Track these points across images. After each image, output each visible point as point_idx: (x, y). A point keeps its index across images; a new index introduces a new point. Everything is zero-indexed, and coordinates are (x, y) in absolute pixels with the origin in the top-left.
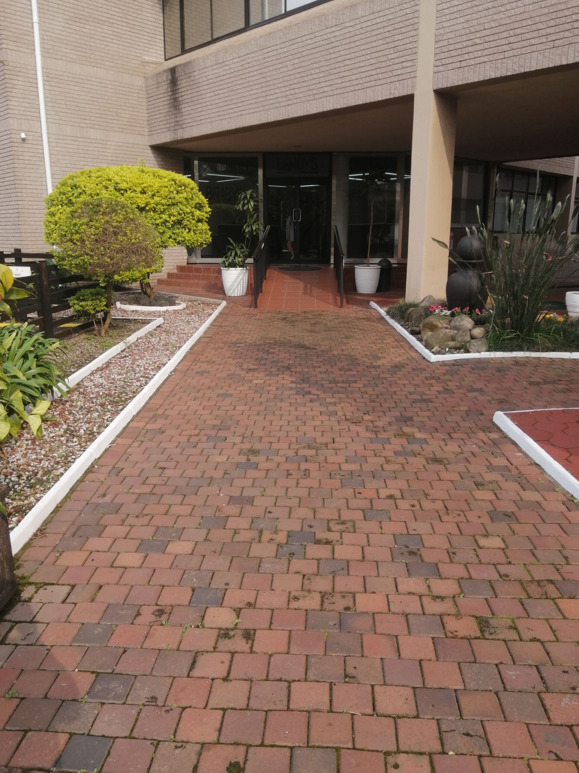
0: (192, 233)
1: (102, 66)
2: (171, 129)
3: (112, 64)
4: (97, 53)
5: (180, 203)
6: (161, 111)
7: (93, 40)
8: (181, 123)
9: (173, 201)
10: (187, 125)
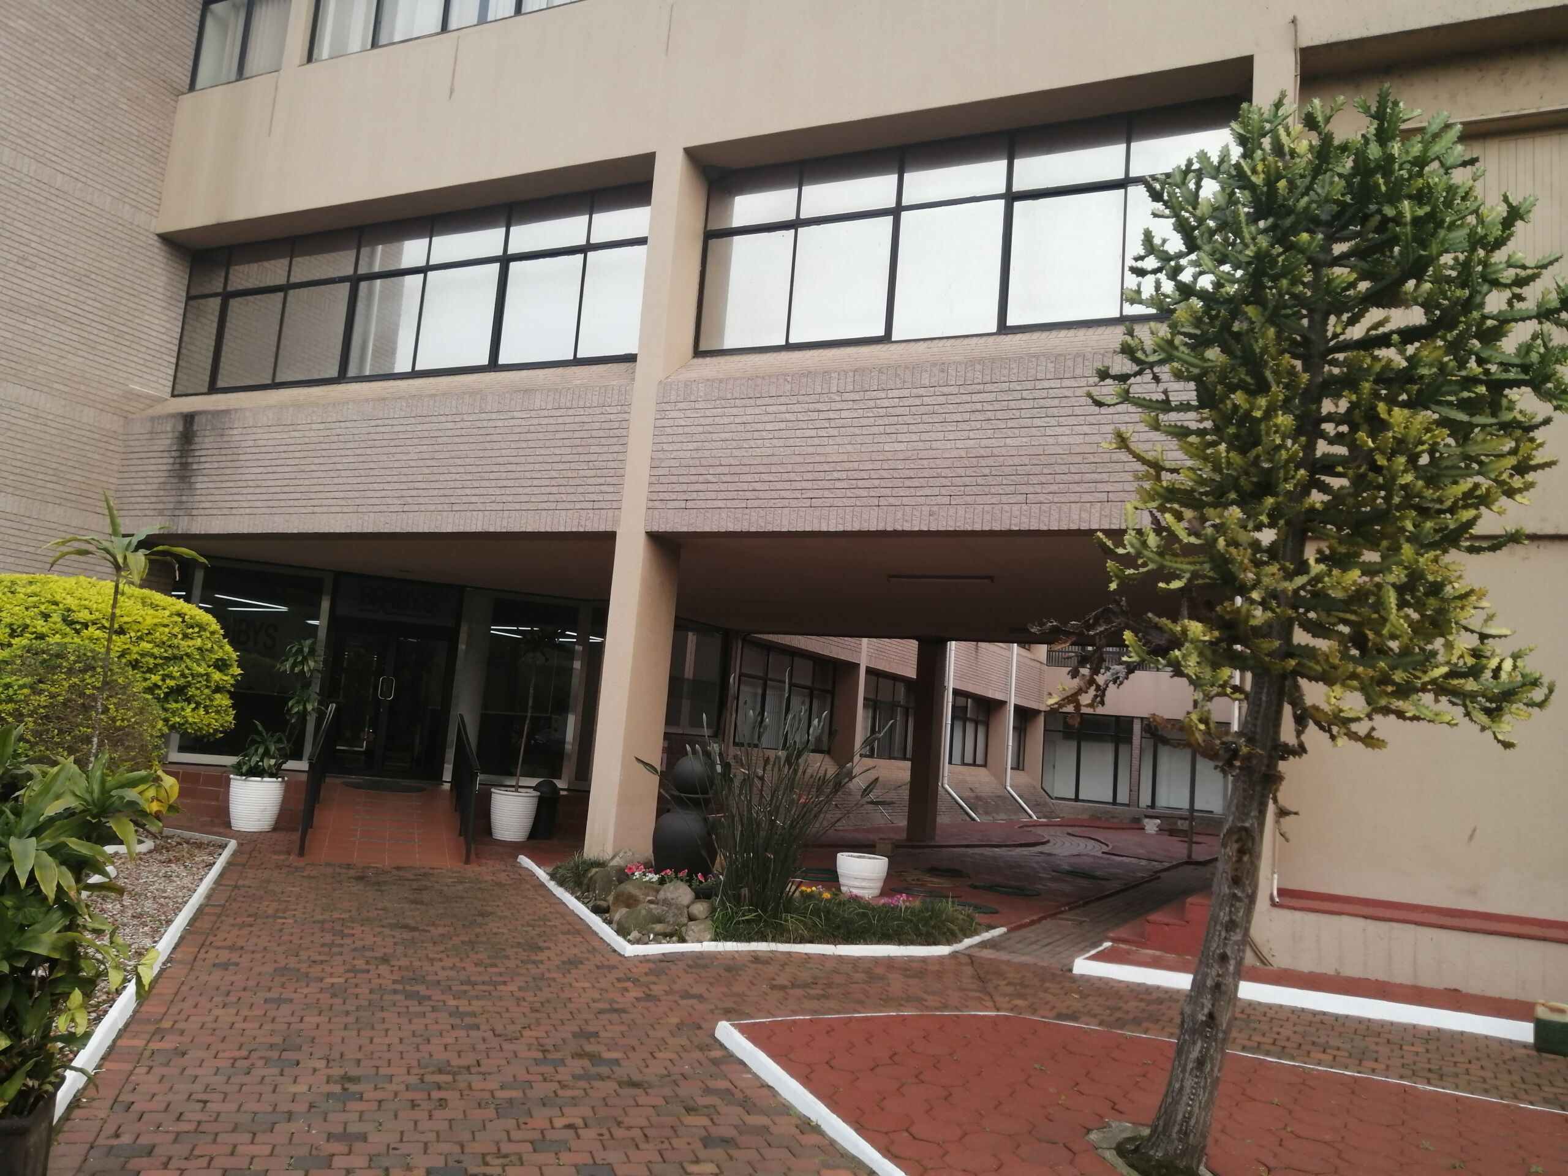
0: (202, 712)
1: (46, 389)
2: (166, 512)
3: (66, 389)
4: (40, 367)
5: (187, 655)
6: (150, 480)
7: (38, 345)
8: (189, 505)
9: (176, 652)
10: (202, 512)
